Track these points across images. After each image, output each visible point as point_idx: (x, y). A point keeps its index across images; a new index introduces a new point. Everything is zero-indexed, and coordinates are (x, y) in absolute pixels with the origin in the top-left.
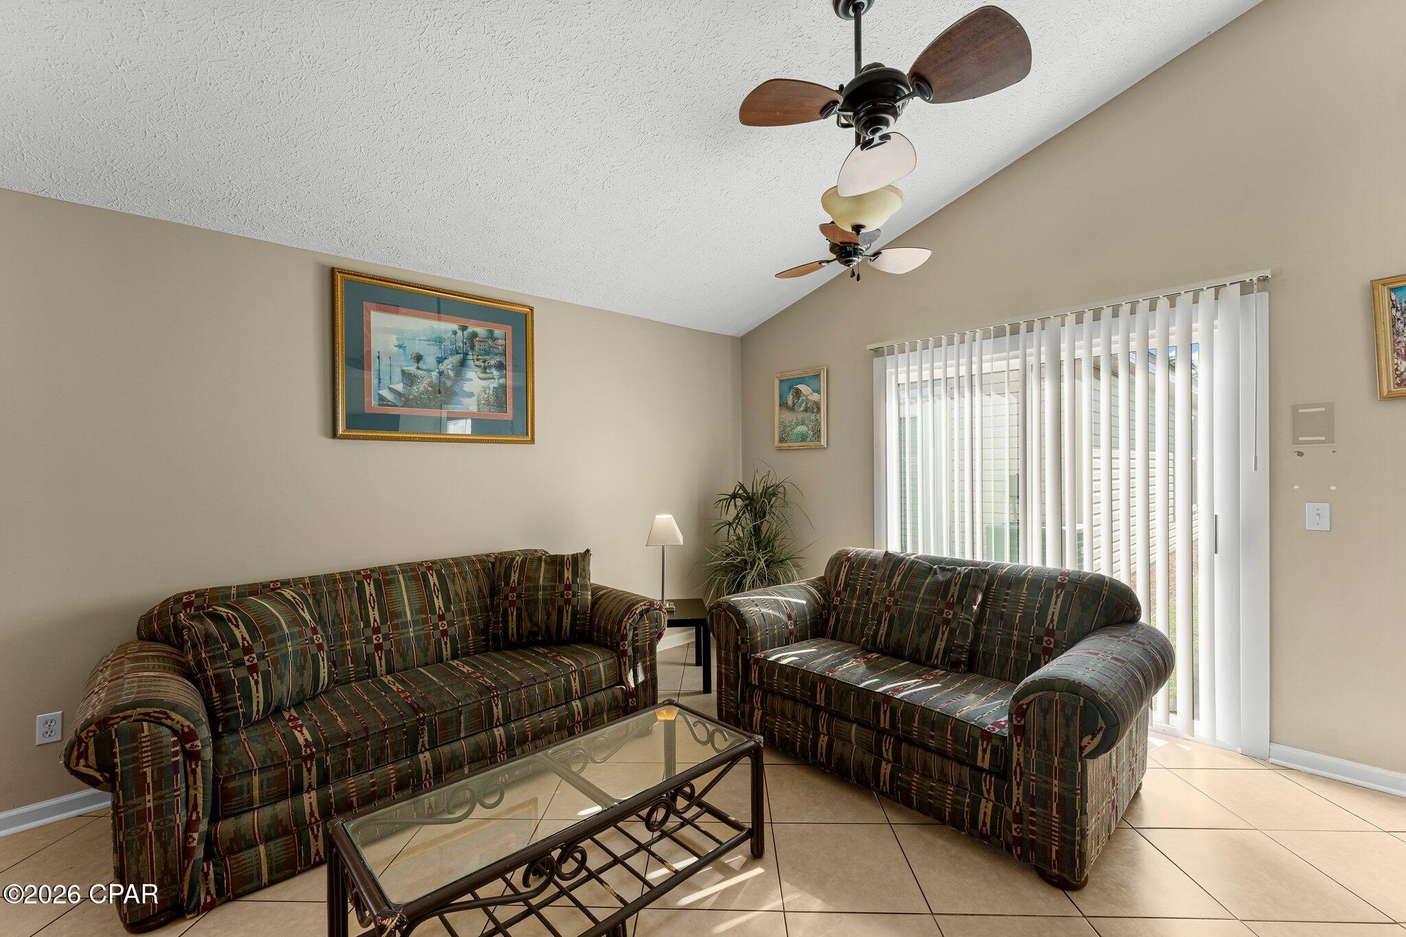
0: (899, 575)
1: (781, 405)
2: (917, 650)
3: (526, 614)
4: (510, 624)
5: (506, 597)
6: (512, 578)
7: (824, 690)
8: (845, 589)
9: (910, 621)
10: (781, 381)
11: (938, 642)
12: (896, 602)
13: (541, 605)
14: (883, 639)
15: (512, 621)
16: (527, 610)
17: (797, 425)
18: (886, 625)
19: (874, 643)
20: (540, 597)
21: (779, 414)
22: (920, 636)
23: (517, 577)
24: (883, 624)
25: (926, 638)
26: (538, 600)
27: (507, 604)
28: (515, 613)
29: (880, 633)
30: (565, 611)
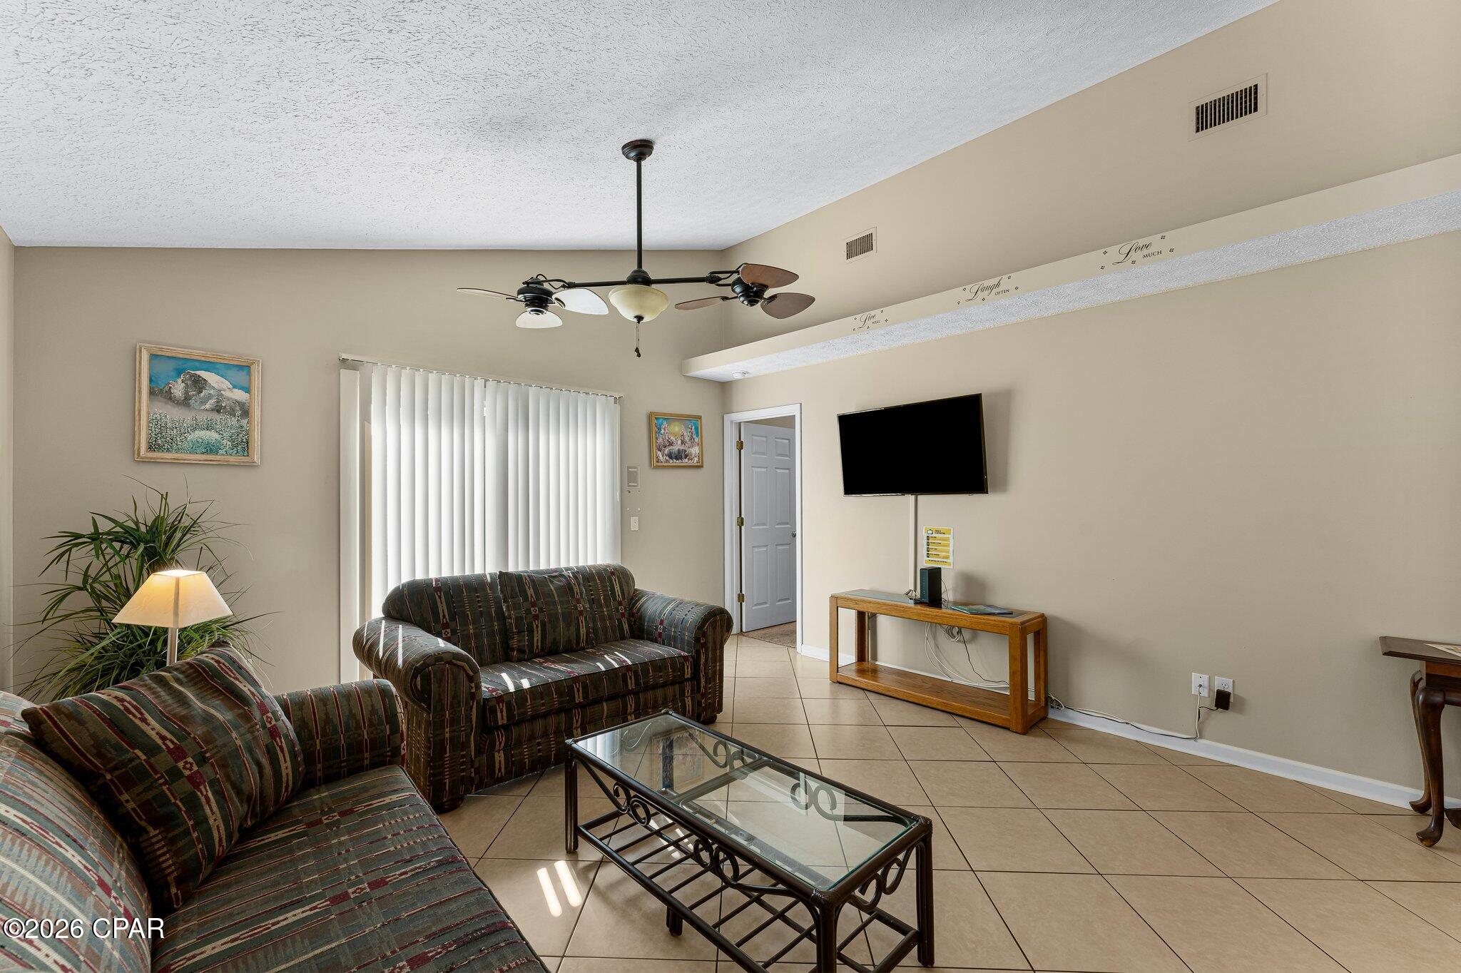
0: (529, 588)
1: (152, 393)
2: (569, 641)
3: (229, 787)
4: (211, 821)
5: (175, 774)
6: (153, 734)
7: (581, 688)
8: (453, 618)
9: (558, 619)
10: (153, 357)
11: (581, 630)
12: (541, 610)
13: (246, 757)
14: (539, 644)
15: (213, 813)
16: (228, 778)
17: (195, 429)
18: (540, 632)
19: (531, 651)
20: (238, 742)
21: (148, 406)
22: (569, 630)
23: (157, 726)
24: (535, 633)
25: (573, 629)
26: (237, 749)
27: (184, 786)
28: (210, 794)
29: (535, 639)
30: (278, 749)
